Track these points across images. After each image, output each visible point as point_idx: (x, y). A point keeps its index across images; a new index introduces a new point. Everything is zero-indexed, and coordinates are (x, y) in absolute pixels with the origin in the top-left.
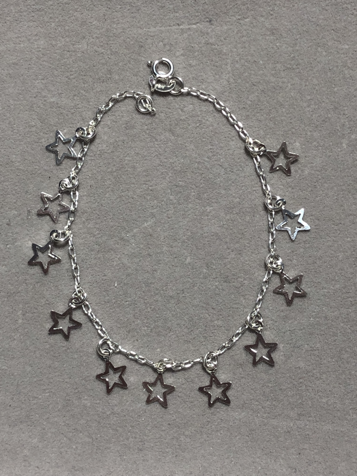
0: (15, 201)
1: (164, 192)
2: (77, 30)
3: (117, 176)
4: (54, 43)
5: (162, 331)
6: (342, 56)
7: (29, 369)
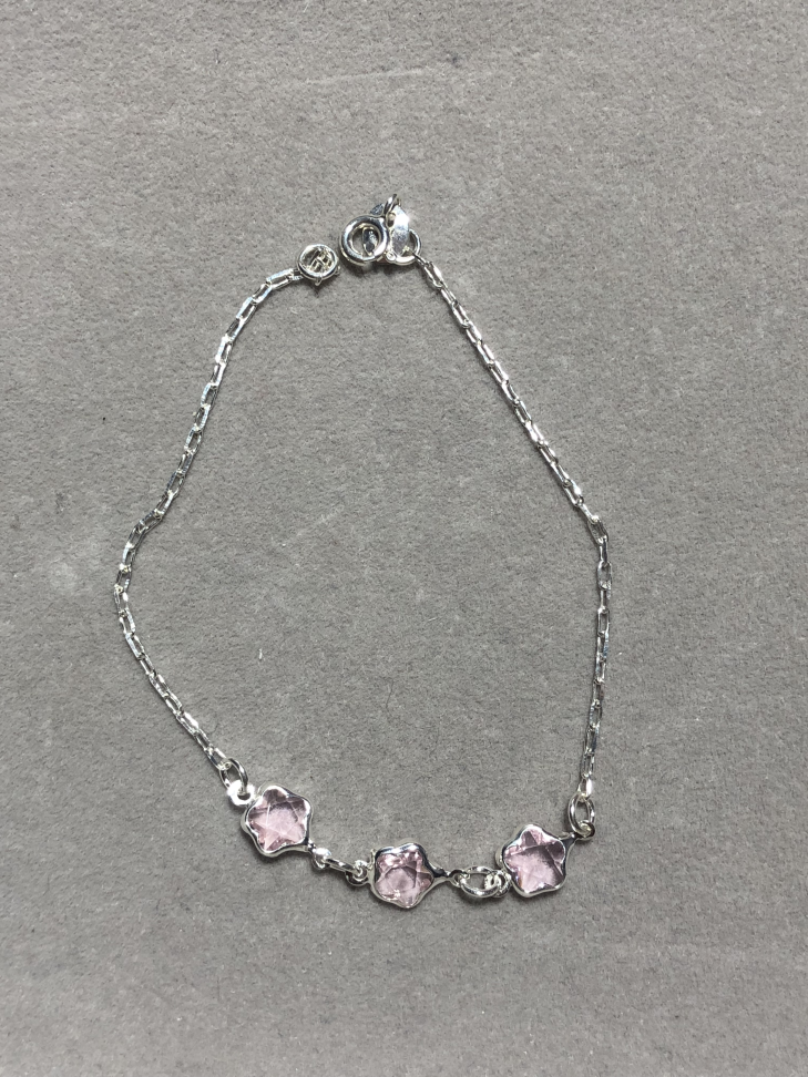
0: (28, 473)
1: (363, 446)
2: (156, 85)
3: (257, 412)
4: (105, 116)
5: (365, 755)
6: (750, 133)
7: (71, 848)
